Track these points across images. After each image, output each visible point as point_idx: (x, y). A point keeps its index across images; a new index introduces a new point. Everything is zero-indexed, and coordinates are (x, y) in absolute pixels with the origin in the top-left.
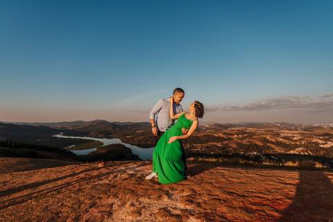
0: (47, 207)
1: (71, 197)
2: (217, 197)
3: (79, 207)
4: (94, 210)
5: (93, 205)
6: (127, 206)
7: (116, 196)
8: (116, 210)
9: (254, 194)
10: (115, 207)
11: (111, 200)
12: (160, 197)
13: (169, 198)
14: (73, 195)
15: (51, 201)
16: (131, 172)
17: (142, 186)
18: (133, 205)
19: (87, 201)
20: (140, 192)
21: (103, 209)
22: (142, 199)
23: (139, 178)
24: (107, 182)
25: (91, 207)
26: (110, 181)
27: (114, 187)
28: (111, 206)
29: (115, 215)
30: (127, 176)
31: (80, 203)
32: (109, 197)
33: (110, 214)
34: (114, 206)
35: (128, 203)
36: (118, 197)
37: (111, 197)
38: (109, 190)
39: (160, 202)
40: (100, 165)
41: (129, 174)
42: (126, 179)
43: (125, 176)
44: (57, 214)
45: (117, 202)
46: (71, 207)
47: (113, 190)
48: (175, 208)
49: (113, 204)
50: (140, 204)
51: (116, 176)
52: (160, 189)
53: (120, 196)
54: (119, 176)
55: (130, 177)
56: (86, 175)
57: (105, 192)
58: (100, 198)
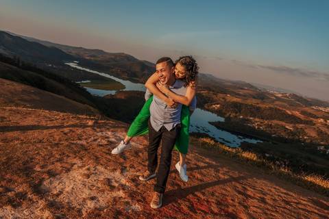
0: (27, 151)
1: (47, 148)
3: (49, 158)
4: (59, 164)
5: (60, 160)
6: (84, 169)
7: (81, 159)
8: (75, 169)
10: (76, 166)
11: (75, 161)
12: (114, 170)
13: (122, 172)
14: (49, 148)
15: (31, 147)
16: (113, 140)
18: (88, 169)
19: (57, 156)
20: (103, 161)
21: (66, 165)
22: (99, 167)
24: (84, 142)
25: (57, 161)
26: (88, 143)
27: (86, 150)
28: (73, 165)
29: (71, 172)
30: (106, 143)
31: (52, 155)
32: (75, 158)
33: (68, 170)
35: (87, 167)
36: (82, 159)
37: (77, 158)
38: (80, 152)
39: (112, 174)
40: (90, 123)
41: (109, 141)
42: (102, 145)
43: (104, 142)
44: (32, 159)
45: (79, 163)
46: (44, 157)
47: (82, 152)
48: (116, 182)
49: (75, 164)
50: (95, 170)
51: (95, 140)
52: (121, 164)
53: (84, 160)
54: (99, 140)
55: (106, 145)
56: (71, 130)
57: (75, 153)
58: (68, 156)
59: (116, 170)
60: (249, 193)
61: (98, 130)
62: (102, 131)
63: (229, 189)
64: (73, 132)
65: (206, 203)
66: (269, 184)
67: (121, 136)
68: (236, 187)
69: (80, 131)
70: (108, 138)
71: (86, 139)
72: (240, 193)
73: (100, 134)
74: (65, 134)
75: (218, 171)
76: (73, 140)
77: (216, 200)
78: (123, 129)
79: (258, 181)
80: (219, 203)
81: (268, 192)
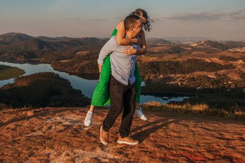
1: (7, 147)
2: (145, 150)
3: (19, 156)
4: (33, 158)
5: (31, 155)
6: (63, 156)
7: (52, 147)
8: (53, 159)
9: (181, 148)
11: (47, 151)
12: (93, 149)
13: (102, 149)
14: (9, 146)
16: (67, 123)
17: (78, 139)
18: (68, 155)
19: (25, 151)
21: (41, 158)
22: (76, 150)
23: (76, 130)
24: (41, 133)
25: (30, 156)
26: (44, 133)
27: (49, 139)
28: (48, 155)
30: (62, 128)
32: (45, 148)
33: (48, 162)
34: (51, 156)
35: (64, 154)
37: (47, 148)
38: (45, 142)
39: (93, 153)
40: (30, 113)
41: (64, 126)
42: (61, 131)
43: (60, 127)
45: (53, 153)
46: (12, 156)
47: (48, 142)
48: (105, 158)
50: (75, 154)
51: (50, 128)
52: (95, 142)
53: (56, 147)
54: (54, 127)
55: (65, 129)
56: (16, 125)
57: (41, 144)
58: (37, 149)
59: (95, 148)
60: (227, 137)
61: (44, 118)
62: (49, 118)
63: (208, 138)
64: (20, 126)
65: (198, 154)
66: (237, 126)
67: (72, 118)
68: (213, 135)
69: (26, 123)
70: (60, 123)
71: (39, 129)
72: (220, 138)
73: (49, 121)
74: (13, 129)
75: (187, 126)
76: (28, 134)
77: (205, 149)
78: (69, 111)
79: (227, 126)
80: (209, 151)
81: (242, 132)
